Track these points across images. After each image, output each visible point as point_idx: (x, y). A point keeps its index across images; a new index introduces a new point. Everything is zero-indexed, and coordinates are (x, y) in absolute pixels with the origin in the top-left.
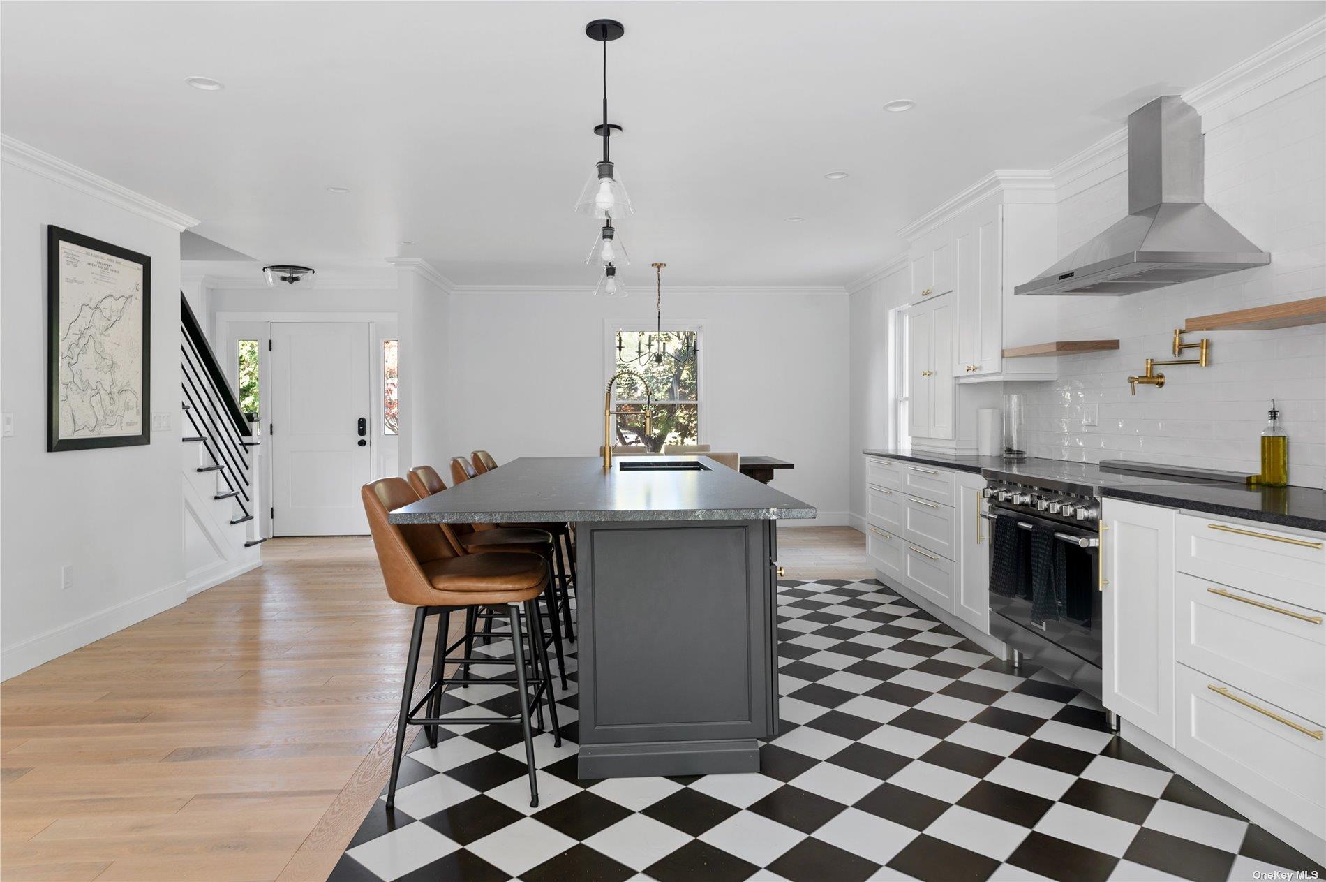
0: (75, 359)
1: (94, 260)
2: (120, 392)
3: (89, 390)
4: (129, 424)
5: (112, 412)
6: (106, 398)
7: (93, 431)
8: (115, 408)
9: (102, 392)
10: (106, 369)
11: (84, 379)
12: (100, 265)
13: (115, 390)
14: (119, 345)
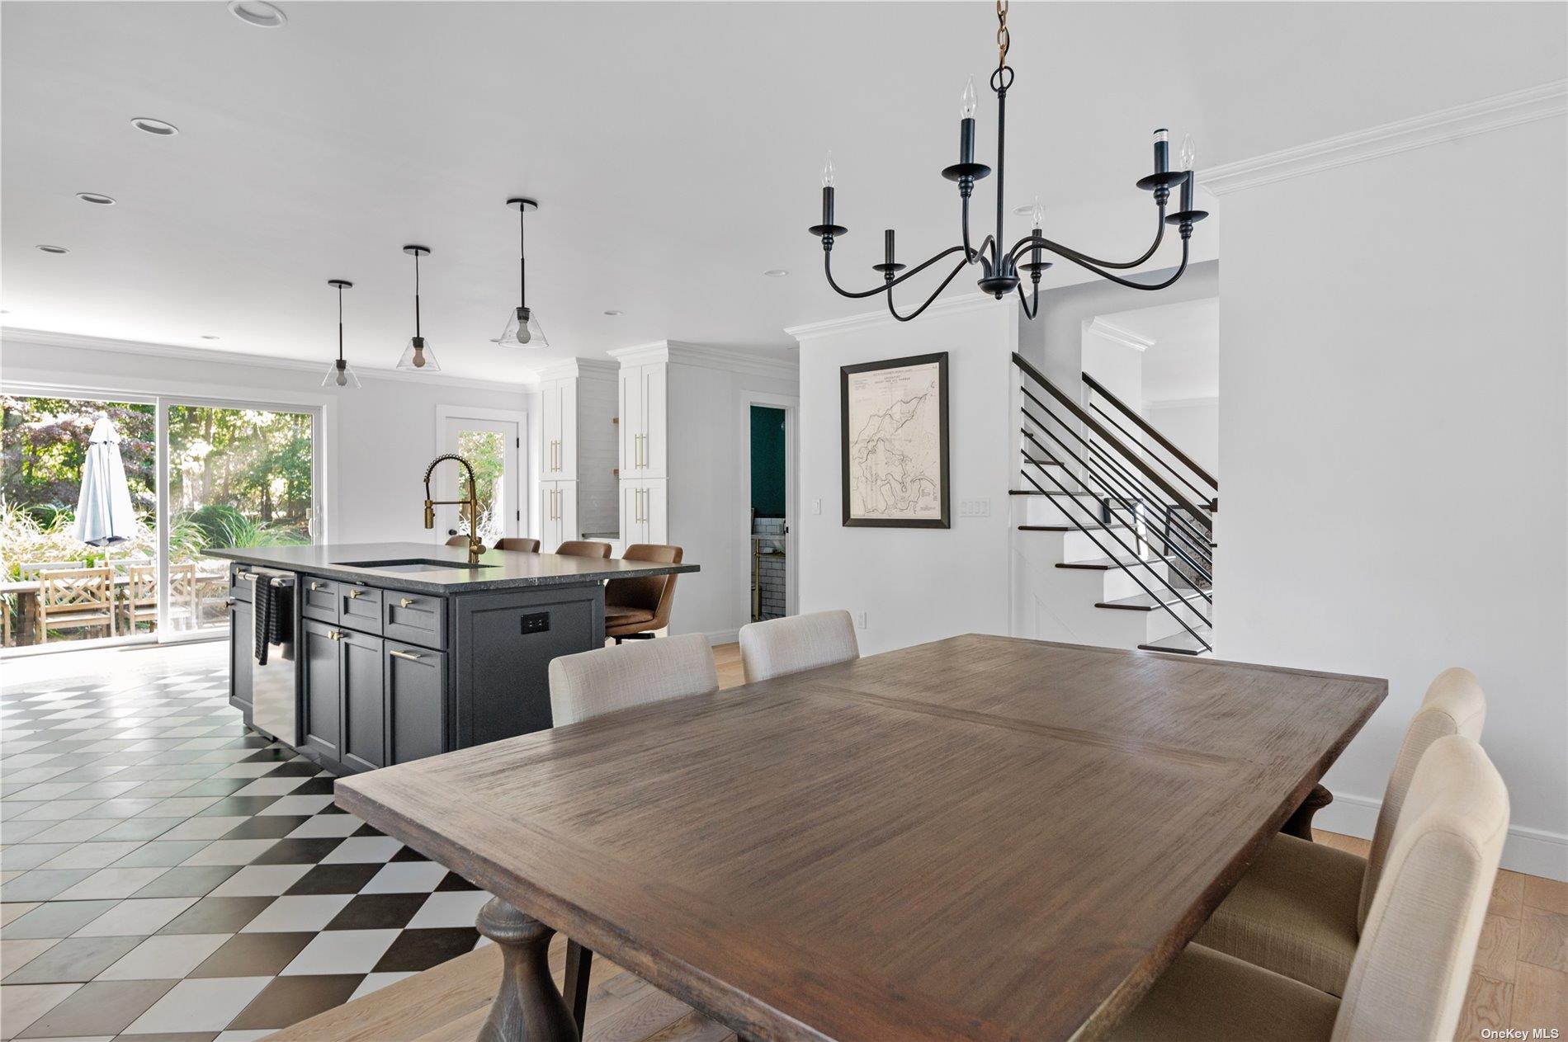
0: (865, 459)
1: (882, 378)
2: (913, 481)
3: (879, 482)
4: (926, 508)
5: (903, 498)
6: (898, 487)
7: (883, 513)
8: (907, 495)
9: (892, 482)
10: (897, 463)
11: (874, 473)
12: (888, 380)
13: (908, 480)
14: (910, 441)
